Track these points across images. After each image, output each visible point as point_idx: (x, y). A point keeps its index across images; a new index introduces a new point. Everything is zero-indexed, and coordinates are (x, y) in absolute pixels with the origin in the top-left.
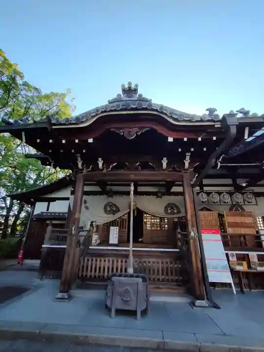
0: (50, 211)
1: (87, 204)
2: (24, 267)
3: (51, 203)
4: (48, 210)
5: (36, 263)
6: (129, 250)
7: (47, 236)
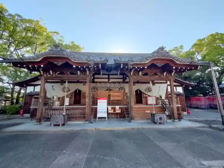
0: (35, 91)
1: (53, 88)
2: (24, 117)
3: (36, 87)
4: (34, 90)
5: (29, 115)
6: (64, 108)
7: (32, 103)
